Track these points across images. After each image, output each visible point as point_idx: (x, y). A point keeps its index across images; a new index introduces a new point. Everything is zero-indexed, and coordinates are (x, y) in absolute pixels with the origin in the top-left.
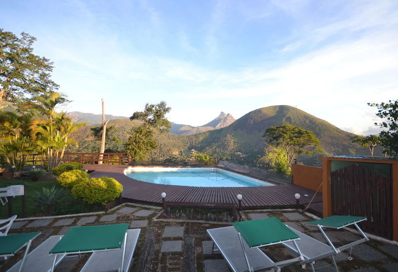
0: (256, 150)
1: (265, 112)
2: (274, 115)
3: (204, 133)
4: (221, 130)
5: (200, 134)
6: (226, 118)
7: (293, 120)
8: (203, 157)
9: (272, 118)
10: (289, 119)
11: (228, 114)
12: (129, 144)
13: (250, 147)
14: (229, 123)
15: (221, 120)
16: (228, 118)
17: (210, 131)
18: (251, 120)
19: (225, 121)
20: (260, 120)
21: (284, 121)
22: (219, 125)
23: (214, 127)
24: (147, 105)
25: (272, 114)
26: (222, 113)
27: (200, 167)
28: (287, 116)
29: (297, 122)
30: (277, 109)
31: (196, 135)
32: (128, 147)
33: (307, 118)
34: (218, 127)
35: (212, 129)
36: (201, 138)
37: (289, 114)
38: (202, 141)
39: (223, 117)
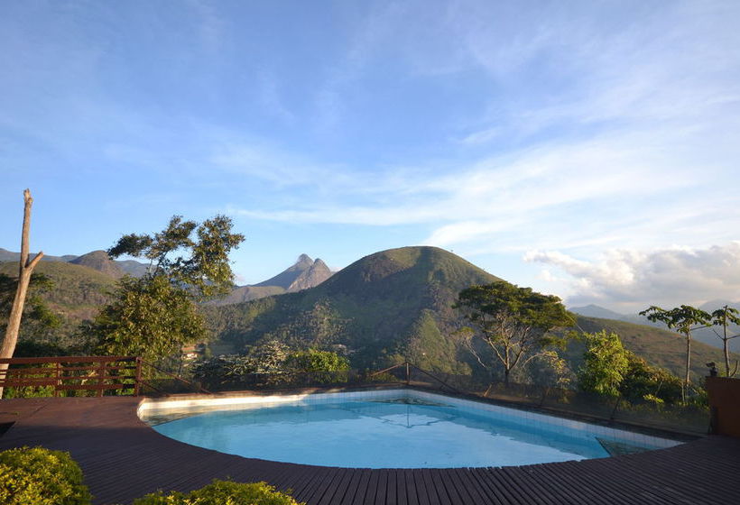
0: (377, 340)
1: (394, 257)
2: (411, 265)
3: (261, 300)
4: (302, 294)
5: (251, 302)
6: (312, 268)
7: (447, 278)
8: (326, 360)
9: (408, 271)
10: (440, 274)
11: (317, 260)
12: (115, 327)
13: (363, 332)
14: (318, 279)
15: (301, 271)
16: (317, 269)
17: (275, 296)
18: (366, 275)
19: (309, 274)
20: (384, 275)
21: (431, 278)
22: (296, 282)
23: (286, 287)
24: (176, 220)
25: (408, 262)
26: (304, 257)
27: (364, 389)
28: (437, 268)
29: (455, 281)
30: (418, 254)
31: (241, 306)
32: (110, 336)
33: (472, 274)
34: (295, 287)
35: (279, 291)
36: (254, 313)
37: (440, 265)
38: (256, 319)
39: (305, 266)
